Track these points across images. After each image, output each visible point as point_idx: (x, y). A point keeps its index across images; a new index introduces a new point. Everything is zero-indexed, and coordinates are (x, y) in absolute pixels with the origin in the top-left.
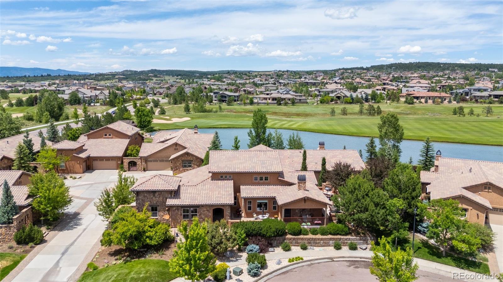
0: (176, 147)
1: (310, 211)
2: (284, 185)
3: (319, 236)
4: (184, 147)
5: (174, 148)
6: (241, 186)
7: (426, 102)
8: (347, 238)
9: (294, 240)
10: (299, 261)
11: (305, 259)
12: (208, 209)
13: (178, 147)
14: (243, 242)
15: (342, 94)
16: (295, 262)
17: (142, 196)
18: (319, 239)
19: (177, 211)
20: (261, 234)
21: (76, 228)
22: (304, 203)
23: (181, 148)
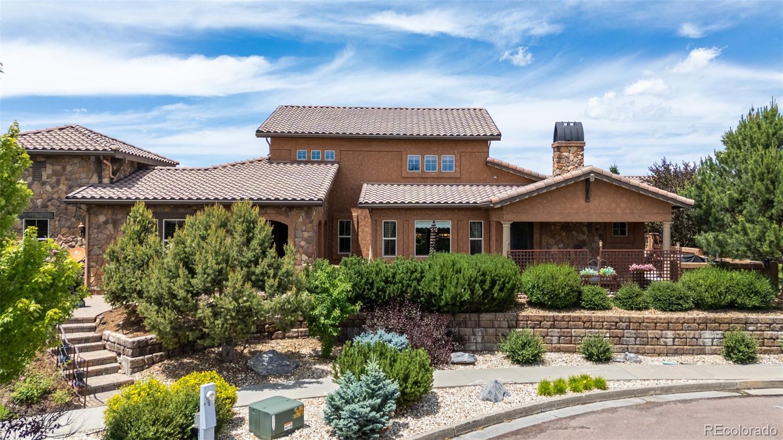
2: (505, 185)
3: (652, 314)
6: (365, 185)
8: (774, 321)
9: (553, 326)
10: (586, 393)
11: (613, 387)
16: (570, 394)
18: (655, 323)
19: (110, 227)
20: (418, 296)
22: (583, 201)
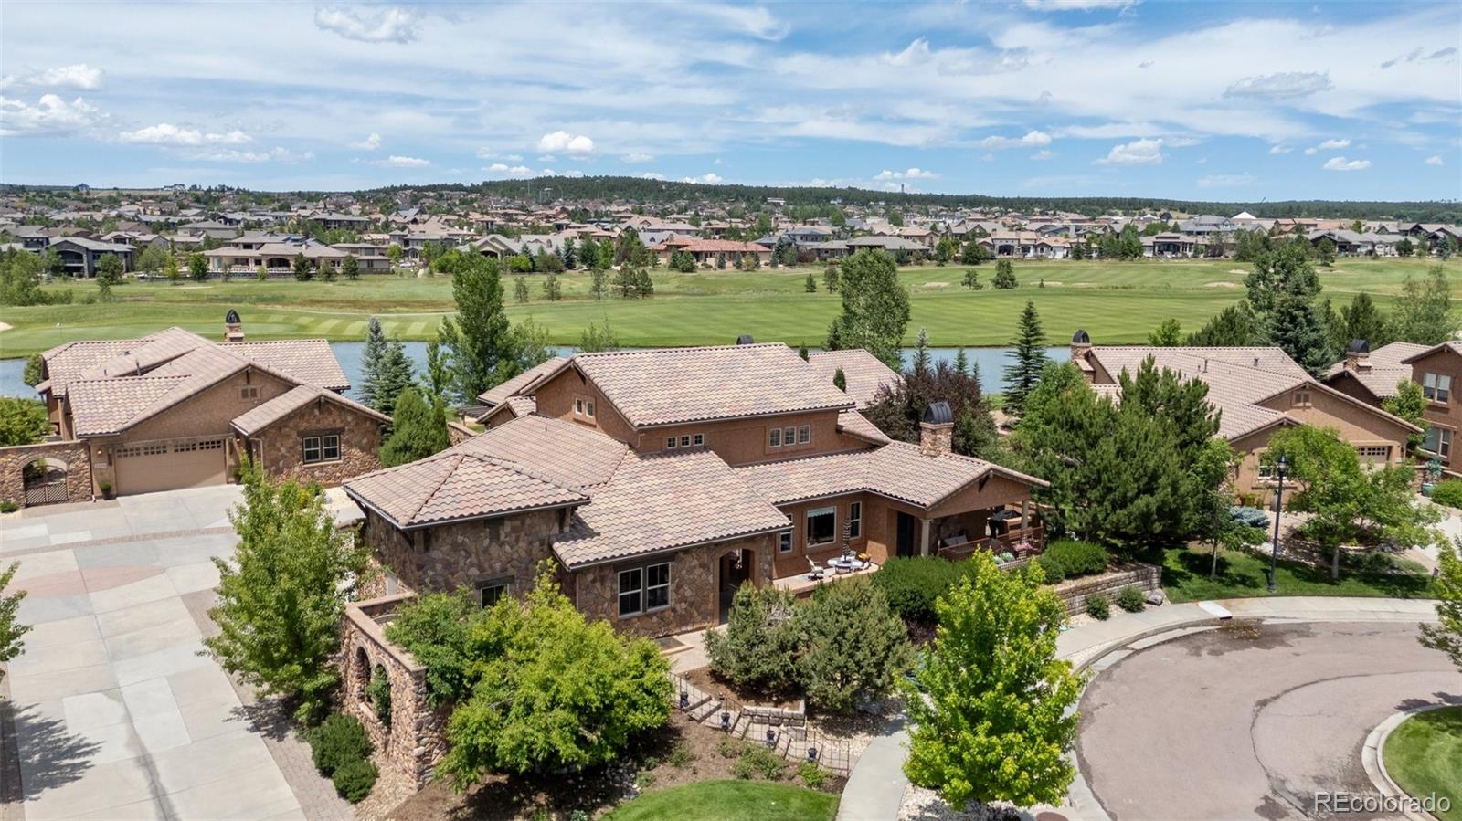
0: (248, 383)
4: (285, 380)
5: (240, 389)
7: (721, 266)
12: (705, 558)
13: (256, 384)
15: (495, 244)
19: (598, 585)
22: (977, 492)
23: (269, 388)
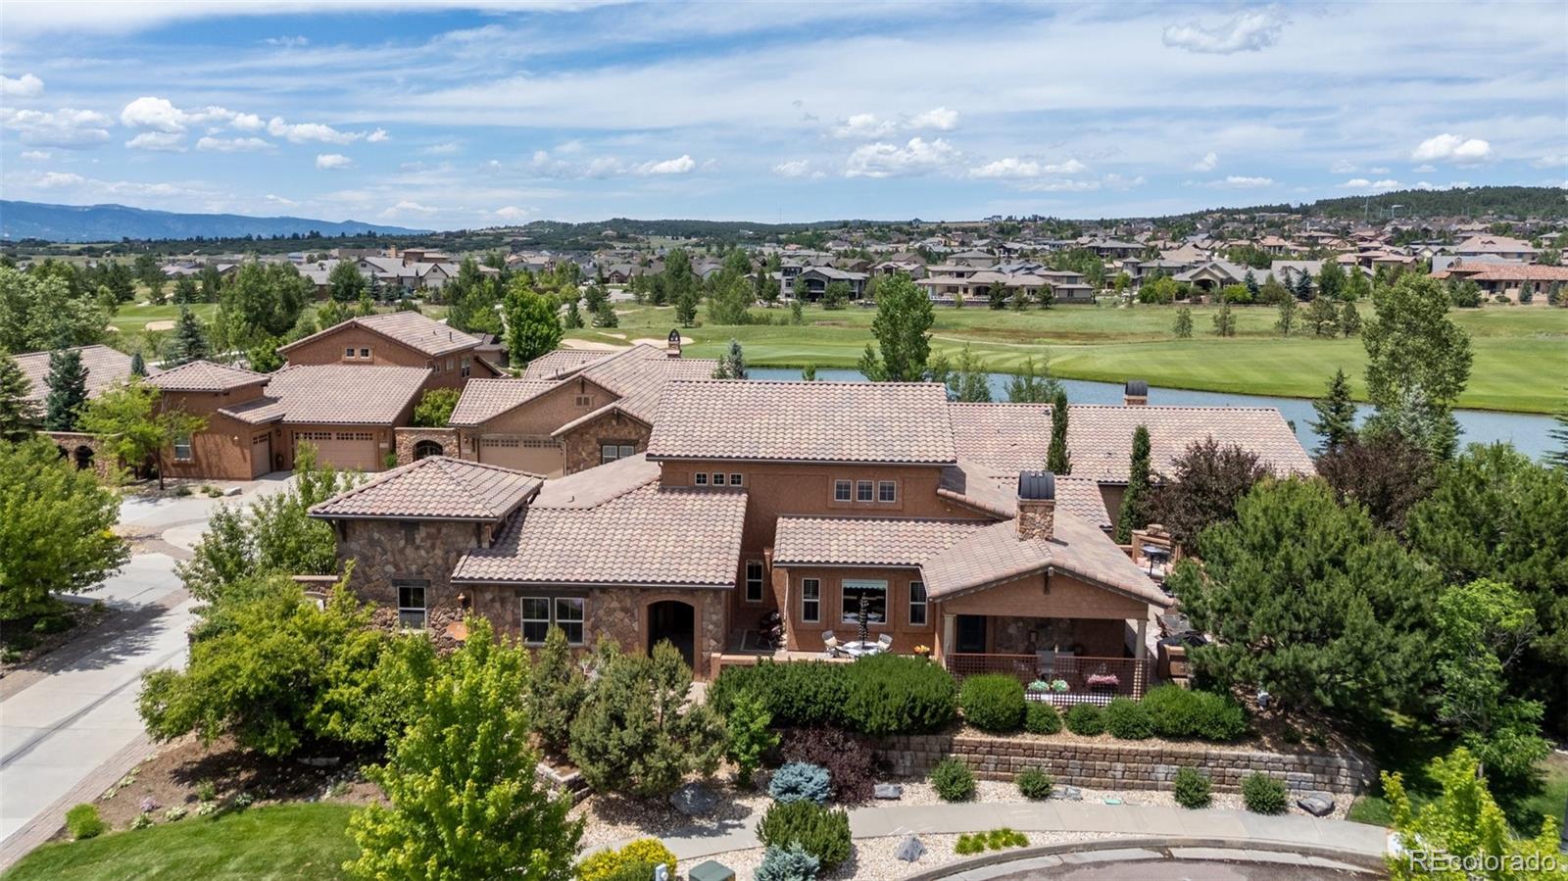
0: (583, 392)
1: (1072, 634)
2: (960, 523)
3: (1107, 742)
4: (610, 392)
5: (576, 396)
6: (780, 520)
7: (1525, 299)
8: (1238, 758)
9: (990, 753)
10: (1005, 850)
11: (1035, 841)
12: (628, 603)
13: (589, 394)
14: (756, 748)
15: (1216, 272)
16: (988, 852)
17: (361, 542)
18: (1104, 754)
19: (497, 605)
20: (842, 718)
21: (117, 661)
22: (1040, 593)
23: (600, 398)
